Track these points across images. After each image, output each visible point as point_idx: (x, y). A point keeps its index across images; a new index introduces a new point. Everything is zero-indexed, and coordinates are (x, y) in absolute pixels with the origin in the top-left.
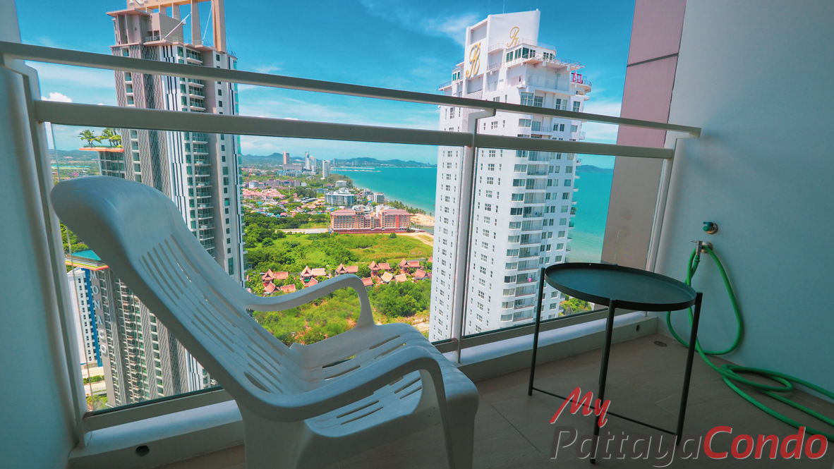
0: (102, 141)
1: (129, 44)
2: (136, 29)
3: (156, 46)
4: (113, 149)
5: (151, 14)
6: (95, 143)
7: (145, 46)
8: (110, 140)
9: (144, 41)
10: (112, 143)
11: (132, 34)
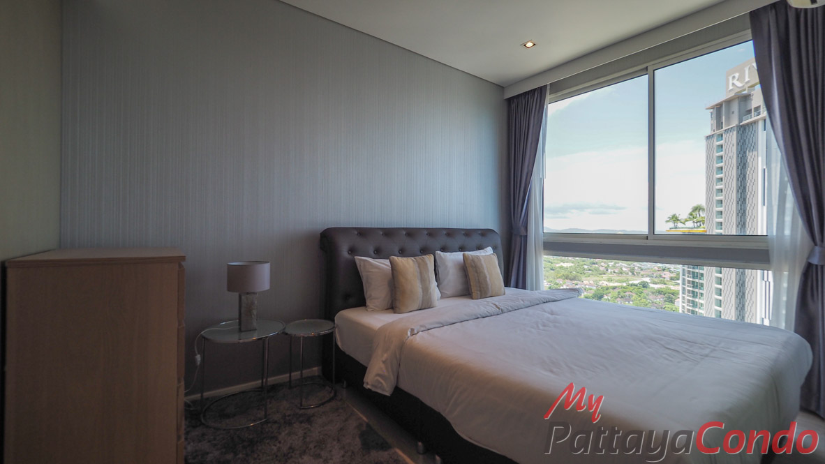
0: (686, 223)
1: (724, 128)
2: (733, 112)
3: (755, 122)
4: (695, 229)
5: (752, 93)
6: (680, 225)
7: (741, 126)
8: (694, 222)
9: (741, 120)
10: (695, 224)
11: (728, 118)
